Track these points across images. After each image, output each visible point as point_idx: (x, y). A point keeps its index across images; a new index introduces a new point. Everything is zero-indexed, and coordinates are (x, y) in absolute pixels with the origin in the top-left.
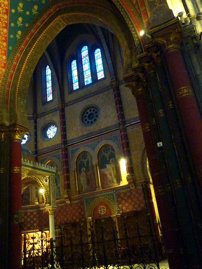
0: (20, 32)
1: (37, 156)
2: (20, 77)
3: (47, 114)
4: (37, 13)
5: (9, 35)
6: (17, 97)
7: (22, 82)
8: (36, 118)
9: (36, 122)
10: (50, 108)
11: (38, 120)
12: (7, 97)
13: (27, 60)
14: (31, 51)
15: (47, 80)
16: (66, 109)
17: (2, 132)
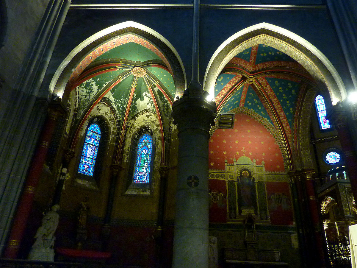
0: (291, 109)
4: (295, 93)
17: (298, 176)
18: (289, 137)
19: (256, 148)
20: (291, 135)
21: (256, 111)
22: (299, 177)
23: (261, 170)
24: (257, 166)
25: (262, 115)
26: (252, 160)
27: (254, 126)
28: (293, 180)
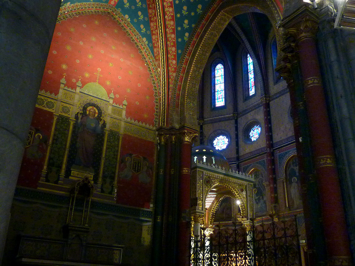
0: (187, 34)
1: (239, 163)
2: (189, 79)
3: (248, 113)
4: (201, 11)
5: (177, 39)
7: (191, 84)
8: (237, 117)
10: (252, 104)
11: (239, 119)
12: (177, 101)
13: (194, 61)
14: (198, 51)
15: (249, 71)
16: (271, 103)
18: (172, 77)
19: (120, 78)
20: (174, 74)
21: (132, 22)
22: (174, 137)
23: (120, 113)
24: (114, 104)
25: (140, 30)
26: (109, 93)
27: (124, 44)
28: (163, 140)
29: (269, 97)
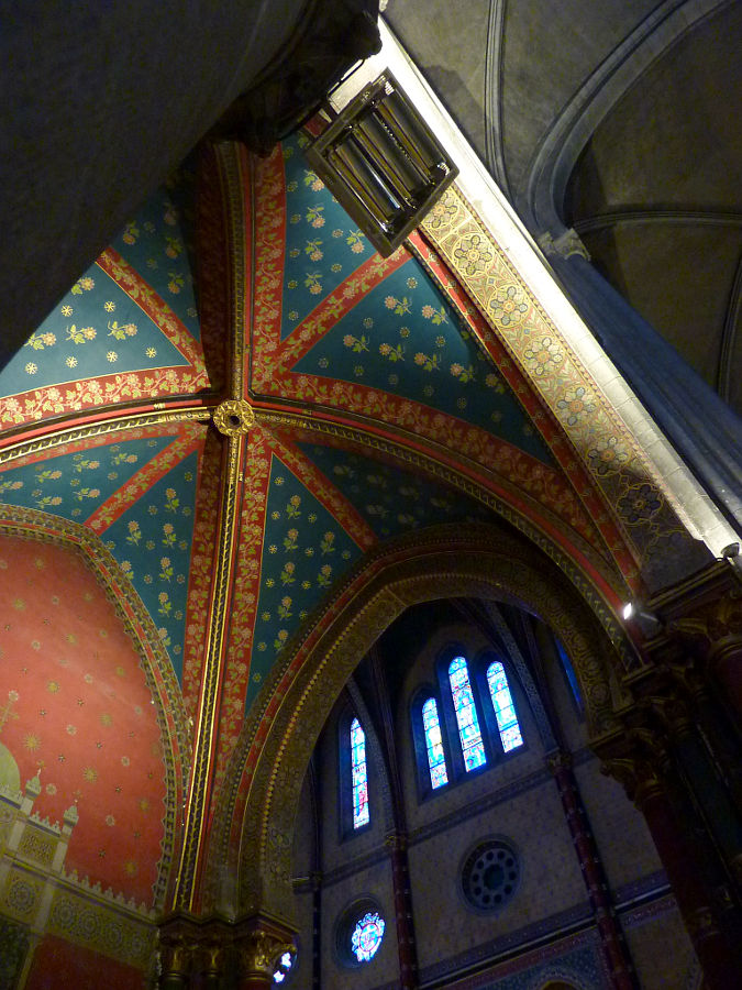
0: (283, 635)
2: (279, 759)
4: (329, 583)
5: (256, 643)
6: (267, 822)
7: (282, 775)
8: (320, 886)
9: (317, 901)
10: (362, 851)
11: (325, 893)
12: (236, 824)
13: (298, 708)
14: (312, 682)
15: (354, 763)
16: (412, 851)
17: (212, 944)
18: (226, 748)
19: (71, 730)
20: (234, 741)
21: (138, 582)
22: (214, 955)
23: (46, 855)
24: (35, 818)
25: (154, 605)
26: (25, 776)
27: (104, 635)
28: (176, 964)
29: (407, 835)
